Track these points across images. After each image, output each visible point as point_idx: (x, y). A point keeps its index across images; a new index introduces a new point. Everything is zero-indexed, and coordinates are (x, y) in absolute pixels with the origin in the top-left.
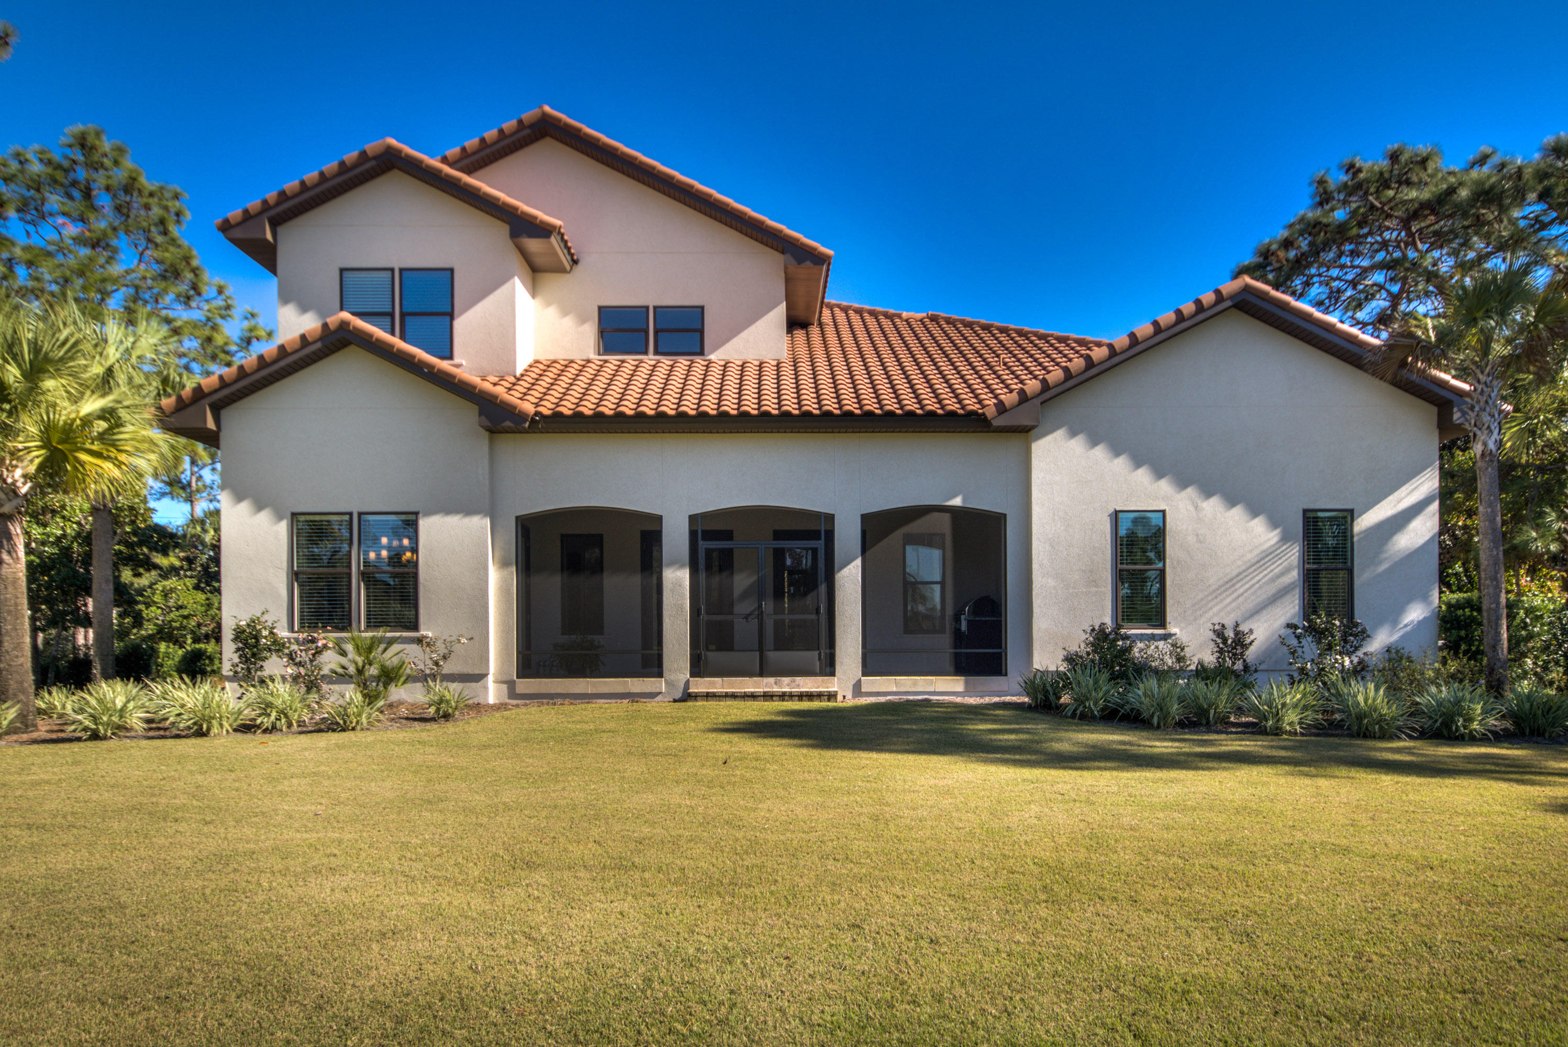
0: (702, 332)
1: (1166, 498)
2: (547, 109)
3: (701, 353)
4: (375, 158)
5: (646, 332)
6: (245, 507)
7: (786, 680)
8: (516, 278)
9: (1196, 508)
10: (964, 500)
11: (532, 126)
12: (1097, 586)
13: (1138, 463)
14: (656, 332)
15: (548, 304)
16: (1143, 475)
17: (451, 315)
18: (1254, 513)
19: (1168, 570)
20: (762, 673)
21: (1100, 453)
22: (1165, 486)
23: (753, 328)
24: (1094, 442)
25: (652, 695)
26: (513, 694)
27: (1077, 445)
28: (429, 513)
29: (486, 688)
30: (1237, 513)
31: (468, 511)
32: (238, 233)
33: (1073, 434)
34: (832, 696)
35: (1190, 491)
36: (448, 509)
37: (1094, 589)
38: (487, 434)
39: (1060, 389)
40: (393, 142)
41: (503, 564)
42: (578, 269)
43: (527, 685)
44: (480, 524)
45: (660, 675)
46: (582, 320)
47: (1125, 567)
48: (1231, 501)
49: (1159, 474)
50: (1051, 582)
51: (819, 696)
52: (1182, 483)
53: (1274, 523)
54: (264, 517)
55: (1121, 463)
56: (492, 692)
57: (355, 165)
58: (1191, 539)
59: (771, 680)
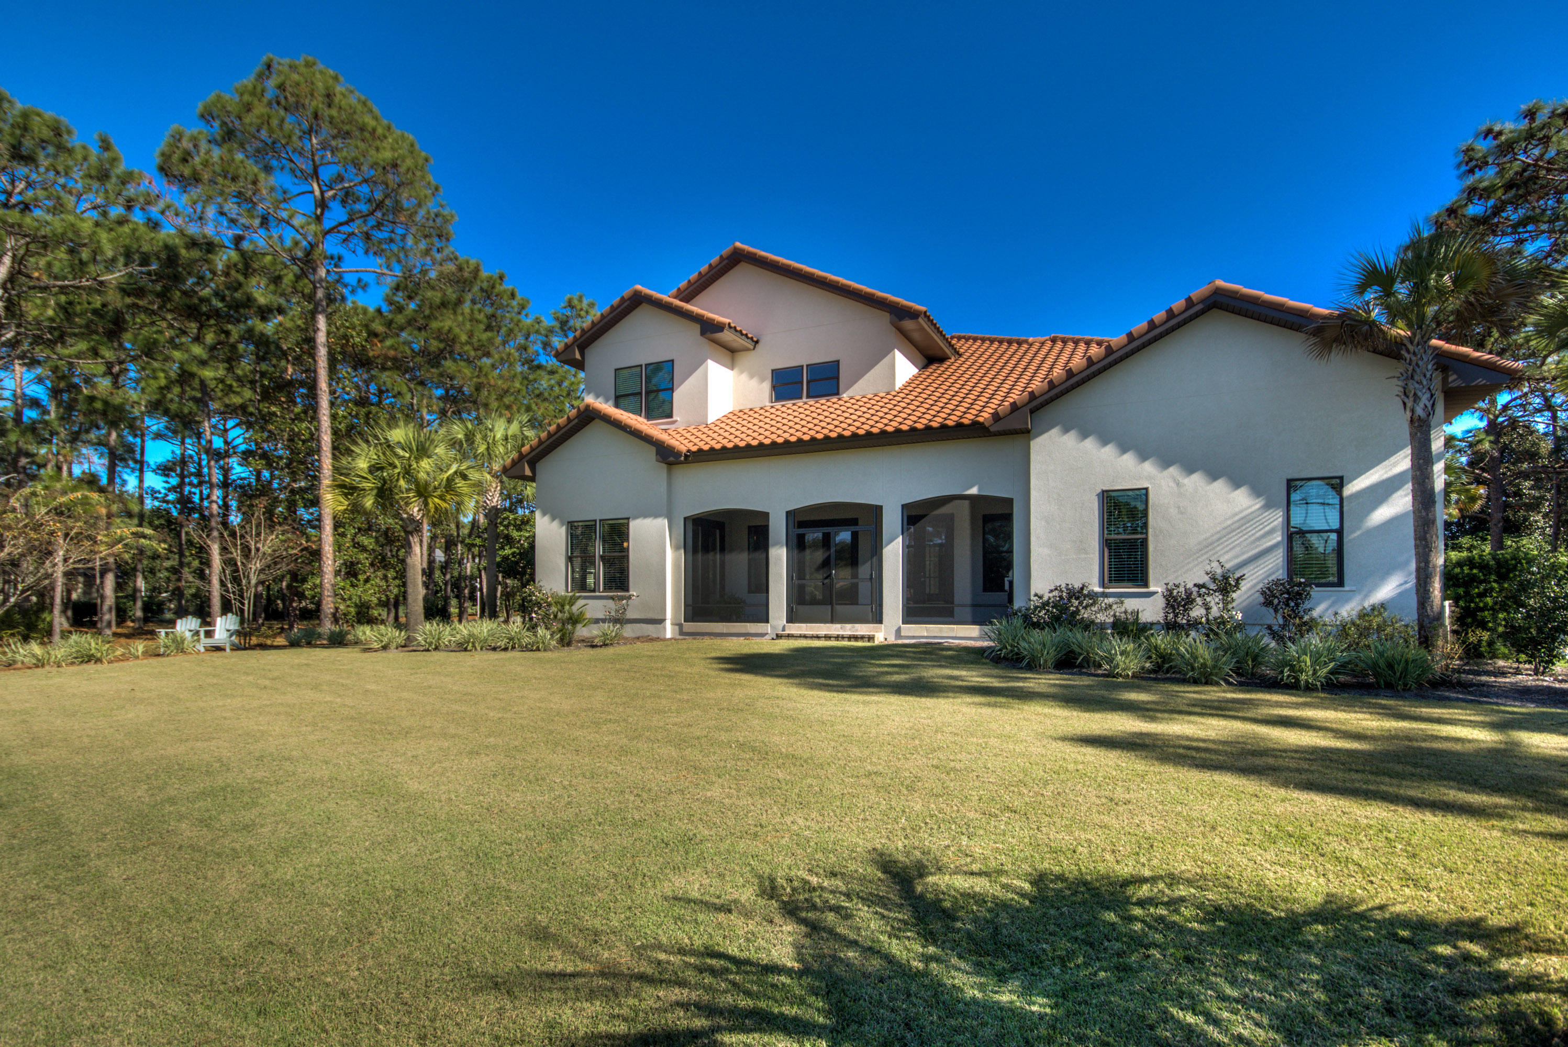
0: (837, 378)
1: (1150, 478)
2: (738, 244)
3: (837, 393)
4: (629, 299)
5: (802, 383)
6: (547, 519)
7: (848, 626)
8: (709, 361)
9: (1178, 484)
10: (979, 490)
11: (728, 258)
12: (1086, 553)
13: (1124, 449)
14: (808, 382)
15: (742, 372)
16: (1129, 459)
17: (672, 390)
18: (1236, 484)
19: (1151, 538)
20: (832, 621)
21: (1090, 444)
22: (1148, 467)
23: (872, 372)
24: (1084, 435)
25: (762, 635)
26: (682, 633)
27: (1070, 440)
28: (636, 518)
29: (665, 628)
30: (1220, 486)
31: (656, 516)
32: (563, 357)
33: (1066, 430)
34: (871, 638)
35: (1173, 470)
36: (645, 515)
37: (1083, 556)
38: (665, 466)
39: (1046, 397)
40: (639, 287)
41: (676, 548)
42: (759, 346)
43: (690, 627)
44: (662, 523)
45: (767, 621)
46: (762, 380)
47: (1113, 536)
48: (1213, 476)
49: (1143, 457)
50: (1046, 551)
51: (862, 638)
52: (1165, 463)
53: (1257, 492)
54: (556, 524)
55: (1109, 451)
56: (669, 631)
57: (619, 306)
58: (1173, 511)
59: (839, 626)
